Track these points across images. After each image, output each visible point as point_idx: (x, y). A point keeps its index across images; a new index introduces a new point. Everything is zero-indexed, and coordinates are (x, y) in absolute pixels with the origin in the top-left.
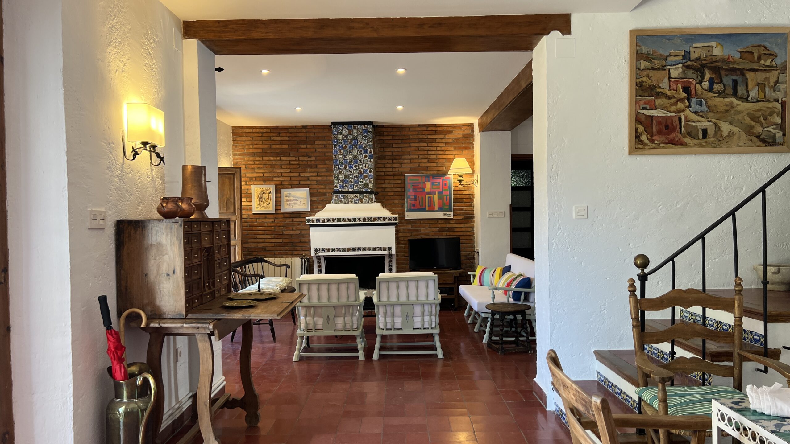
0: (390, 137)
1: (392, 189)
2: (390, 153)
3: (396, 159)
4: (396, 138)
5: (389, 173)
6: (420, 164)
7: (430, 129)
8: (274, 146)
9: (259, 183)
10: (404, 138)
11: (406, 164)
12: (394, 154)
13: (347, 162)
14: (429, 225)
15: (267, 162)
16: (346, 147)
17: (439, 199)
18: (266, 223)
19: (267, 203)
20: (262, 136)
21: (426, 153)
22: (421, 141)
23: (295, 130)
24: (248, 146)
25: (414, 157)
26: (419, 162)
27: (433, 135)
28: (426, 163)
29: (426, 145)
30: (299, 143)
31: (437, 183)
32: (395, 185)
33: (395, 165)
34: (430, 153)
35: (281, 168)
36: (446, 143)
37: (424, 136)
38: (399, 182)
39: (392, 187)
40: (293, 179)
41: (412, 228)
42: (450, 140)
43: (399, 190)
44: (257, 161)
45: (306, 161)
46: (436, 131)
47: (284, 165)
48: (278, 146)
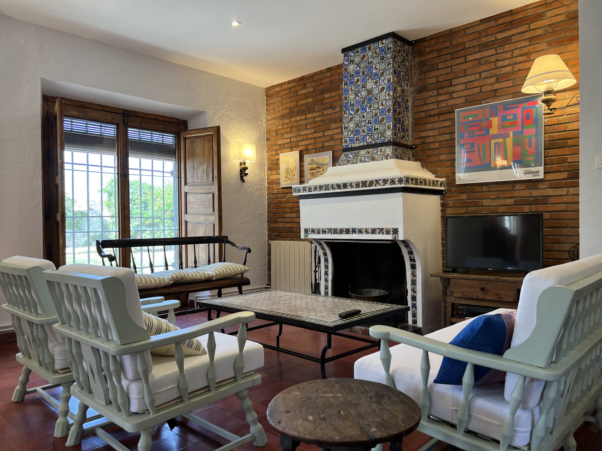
0: (435, 54)
1: (436, 137)
2: (434, 80)
3: (443, 88)
4: (444, 53)
5: (432, 113)
6: (483, 88)
7: (500, 21)
8: (300, 103)
9: (287, 150)
10: (457, 50)
11: (459, 93)
12: (440, 80)
13: (359, 102)
14: (497, 193)
15: (294, 123)
16: (358, 80)
17: (515, 144)
18: (292, 199)
19: (293, 174)
20: (290, 93)
21: (492, 66)
22: (485, 46)
23: (320, 77)
24: (278, 108)
25: (472, 78)
26: (481, 84)
27: (506, 32)
28: (494, 84)
29: (493, 51)
30: (323, 92)
31: (512, 117)
32: (442, 131)
33: (441, 98)
34: (500, 64)
35: (307, 129)
36: (531, 39)
37: (490, 37)
38: (448, 123)
39: (437, 134)
40: (317, 140)
41: (467, 199)
42: (539, 32)
43: (448, 137)
44: (285, 124)
45: (330, 115)
46: (511, 22)
47: (309, 124)
48: (303, 102)
